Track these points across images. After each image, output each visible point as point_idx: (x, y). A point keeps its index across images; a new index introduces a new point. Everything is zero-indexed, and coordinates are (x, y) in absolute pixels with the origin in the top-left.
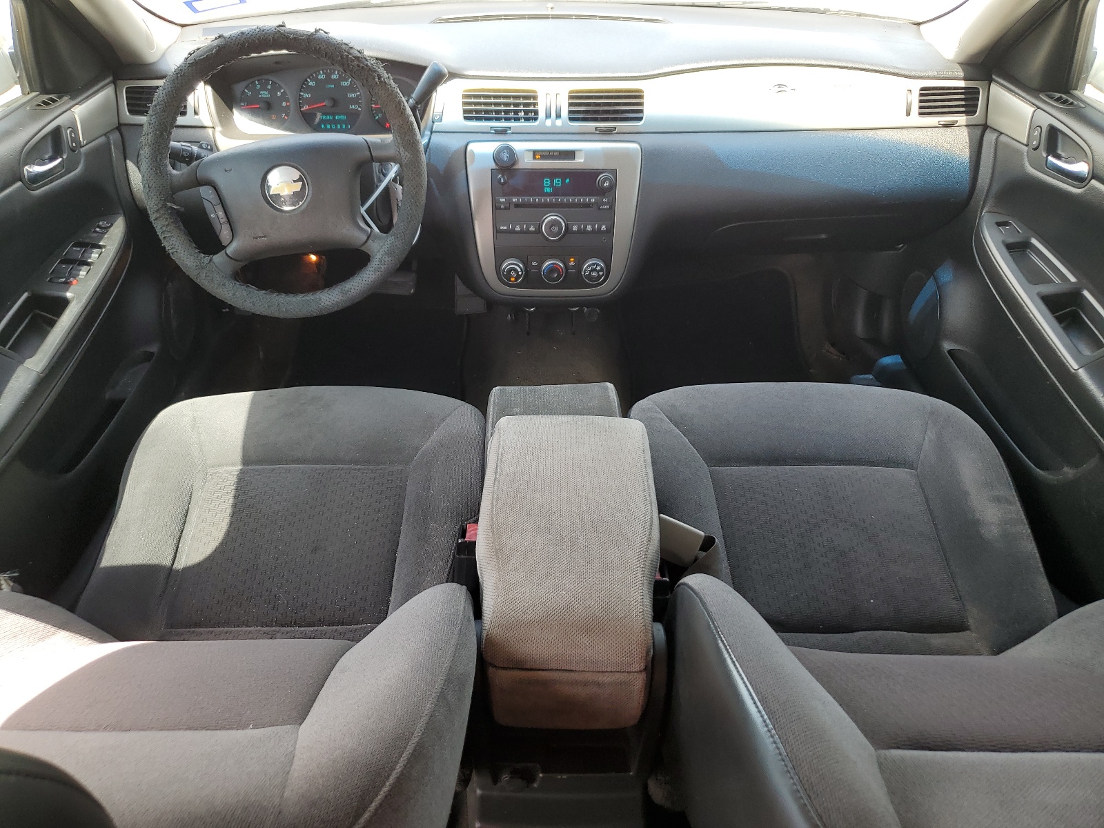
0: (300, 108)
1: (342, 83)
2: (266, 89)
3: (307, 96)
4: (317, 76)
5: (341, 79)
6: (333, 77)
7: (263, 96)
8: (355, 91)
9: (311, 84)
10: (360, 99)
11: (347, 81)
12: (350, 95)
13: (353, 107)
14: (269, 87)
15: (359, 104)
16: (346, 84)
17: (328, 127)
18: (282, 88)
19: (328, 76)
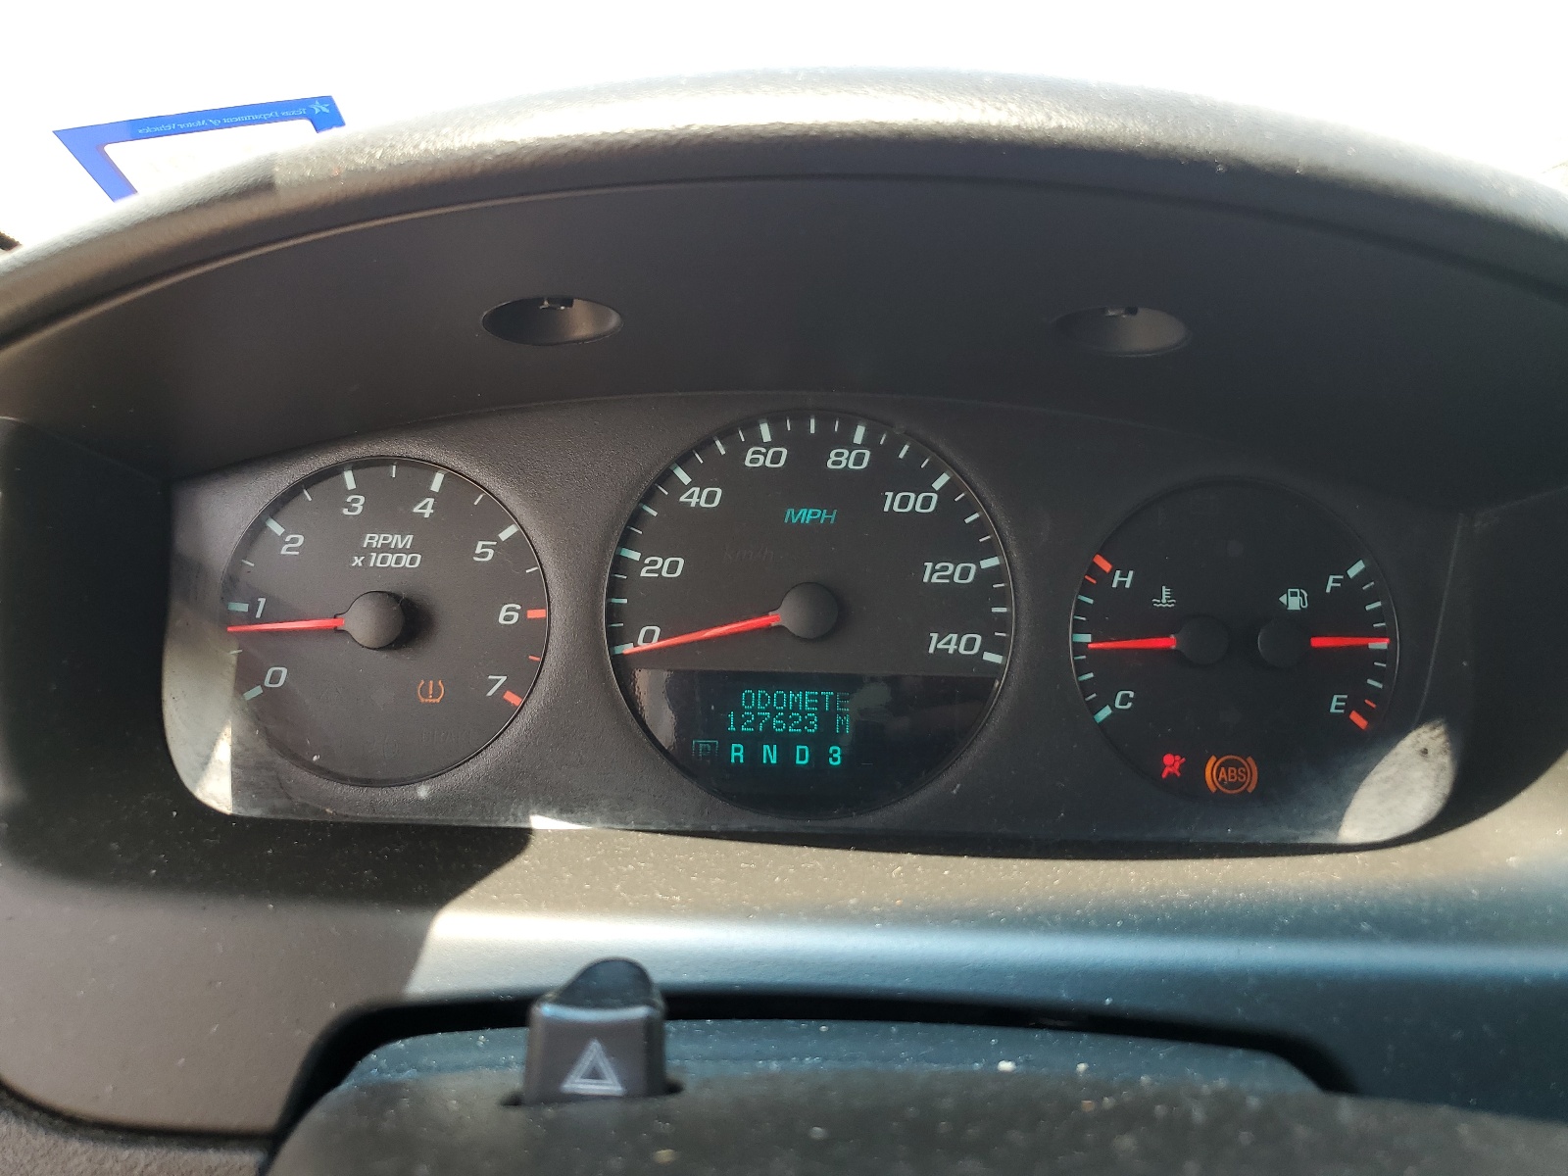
0: (615, 638)
1: (892, 502)
2: (404, 522)
3: (663, 567)
4: (738, 451)
5: (888, 473)
6: (842, 460)
7: (375, 560)
8: (968, 548)
9: (696, 498)
10: (1001, 598)
11: (923, 484)
12: (933, 574)
13: (952, 644)
14: (426, 508)
15: (992, 632)
16: (915, 502)
17: (770, 754)
18: (510, 518)
19: (808, 454)
